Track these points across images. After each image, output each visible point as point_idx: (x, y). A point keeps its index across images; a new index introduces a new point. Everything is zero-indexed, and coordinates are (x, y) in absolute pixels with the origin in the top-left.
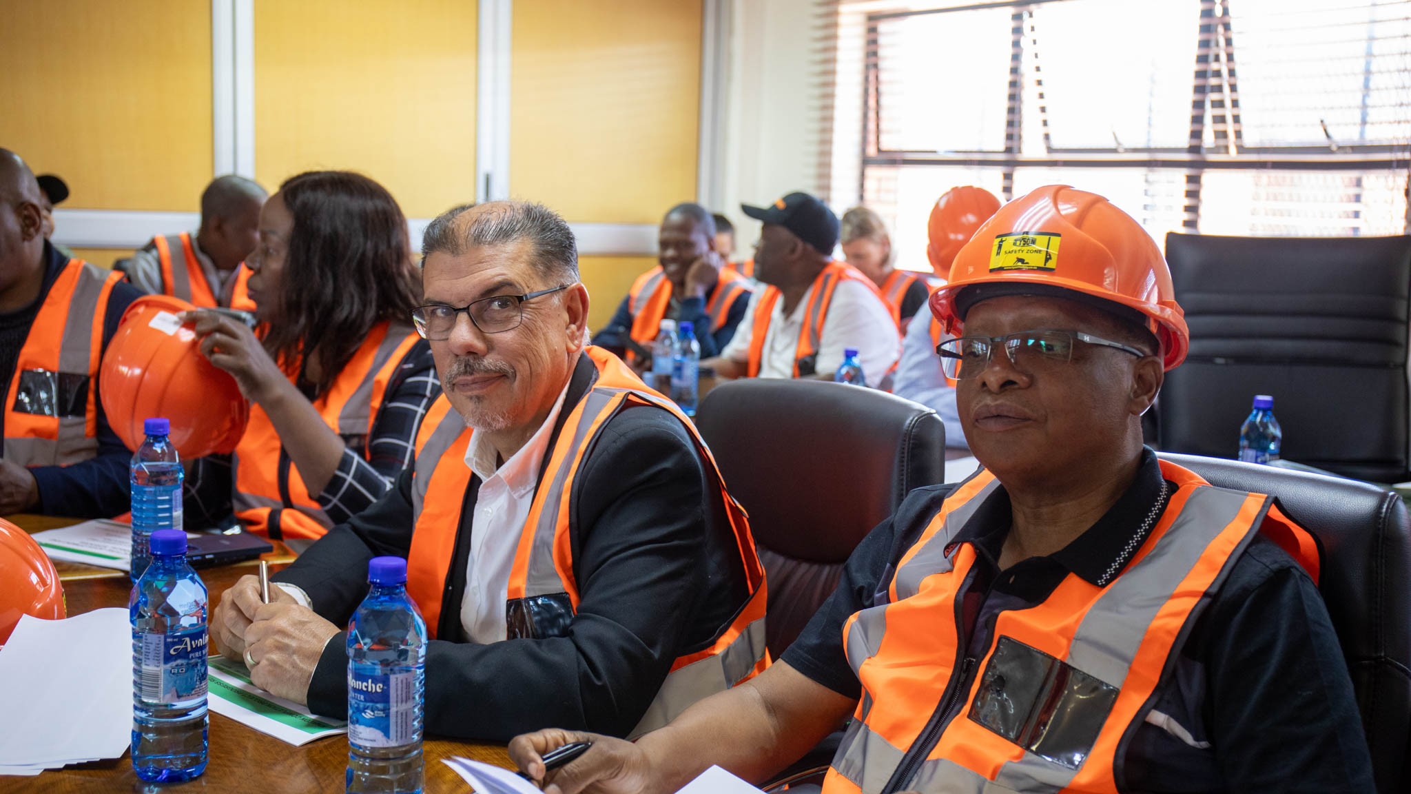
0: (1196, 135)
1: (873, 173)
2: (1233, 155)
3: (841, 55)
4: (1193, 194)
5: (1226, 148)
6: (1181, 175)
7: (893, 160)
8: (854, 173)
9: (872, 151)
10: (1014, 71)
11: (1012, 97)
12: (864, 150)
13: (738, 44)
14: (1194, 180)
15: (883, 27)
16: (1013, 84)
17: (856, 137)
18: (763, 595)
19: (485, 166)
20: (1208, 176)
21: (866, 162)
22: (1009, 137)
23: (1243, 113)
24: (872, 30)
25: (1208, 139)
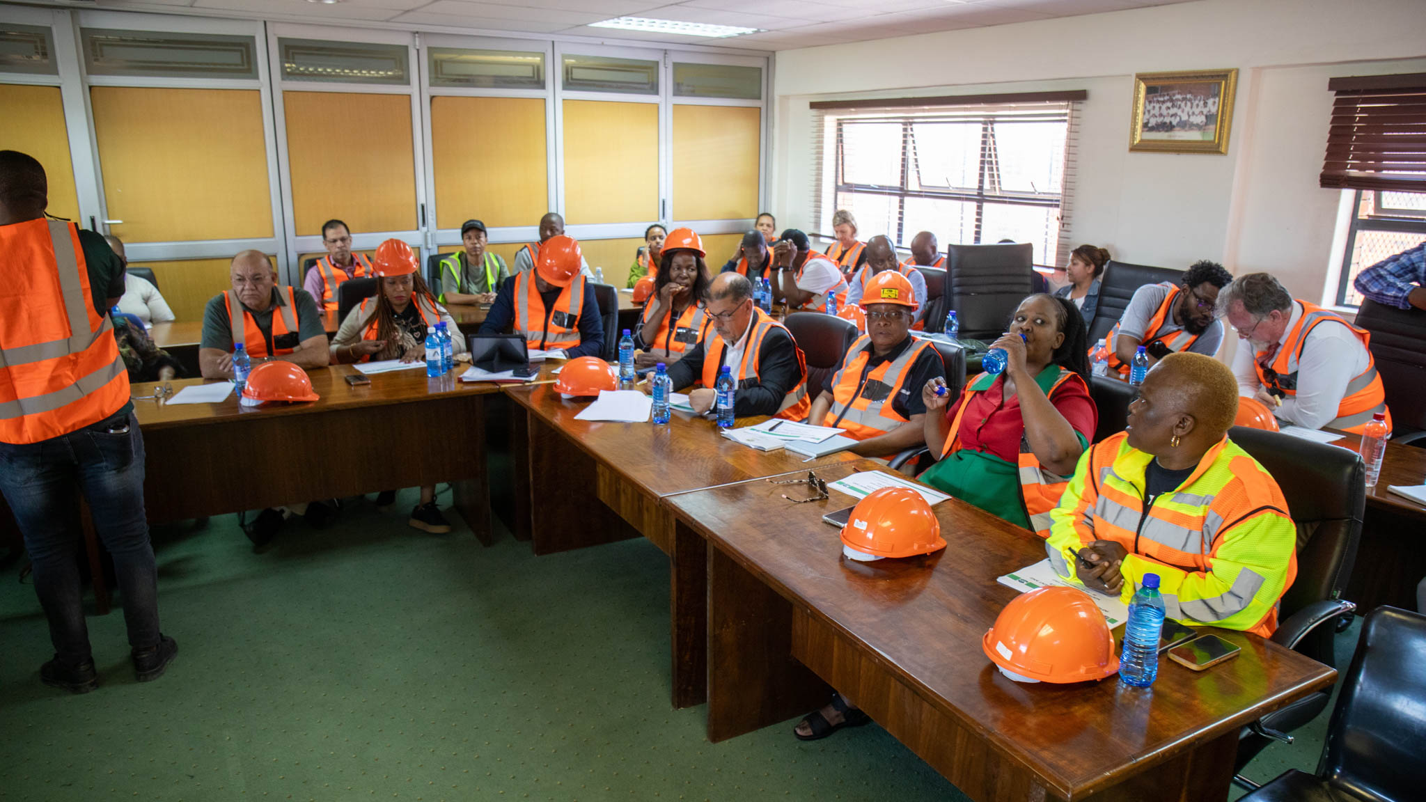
0: (981, 182)
1: (840, 195)
2: (998, 194)
3: (826, 140)
4: (979, 214)
5: (995, 190)
6: (974, 204)
7: (850, 188)
8: (832, 196)
9: (840, 183)
10: (904, 154)
11: (903, 166)
12: (836, 182)
13: (776, 132)
14: (980, 207)
15: (845, 127)
16: (904, 160)
17: (833, 179)
18: (806, 377)
19: (663, 197)
20: (986, 206)
21: (837, 189)
22: (902, 184)
23: (1001, 173)
24: (840, 130)
25: (987, 185)
